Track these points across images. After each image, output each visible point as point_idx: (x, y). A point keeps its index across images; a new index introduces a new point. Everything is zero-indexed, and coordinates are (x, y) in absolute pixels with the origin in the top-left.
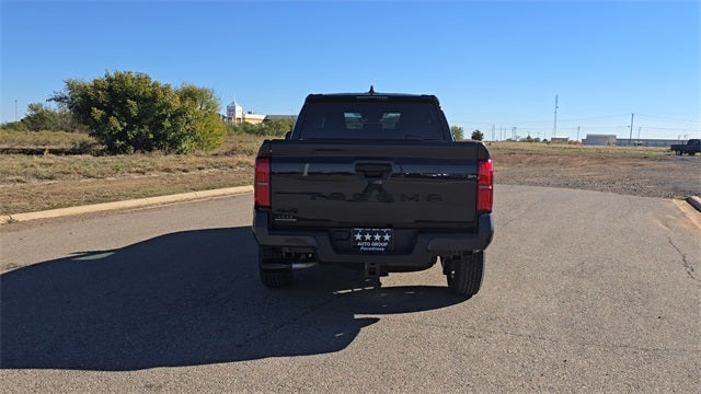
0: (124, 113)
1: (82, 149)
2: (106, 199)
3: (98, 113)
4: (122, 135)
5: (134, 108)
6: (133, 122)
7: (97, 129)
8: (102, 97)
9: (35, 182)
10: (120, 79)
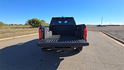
0: (34, 23)
1: (30, 28)
2: (29, 34)
3: (31, 23)
4: (34, 26)
5: (35, 22)
6: (36, 24)
7: (31, 25)
8: (32, 21)
9: (21, 32)
10: (34, 19)
